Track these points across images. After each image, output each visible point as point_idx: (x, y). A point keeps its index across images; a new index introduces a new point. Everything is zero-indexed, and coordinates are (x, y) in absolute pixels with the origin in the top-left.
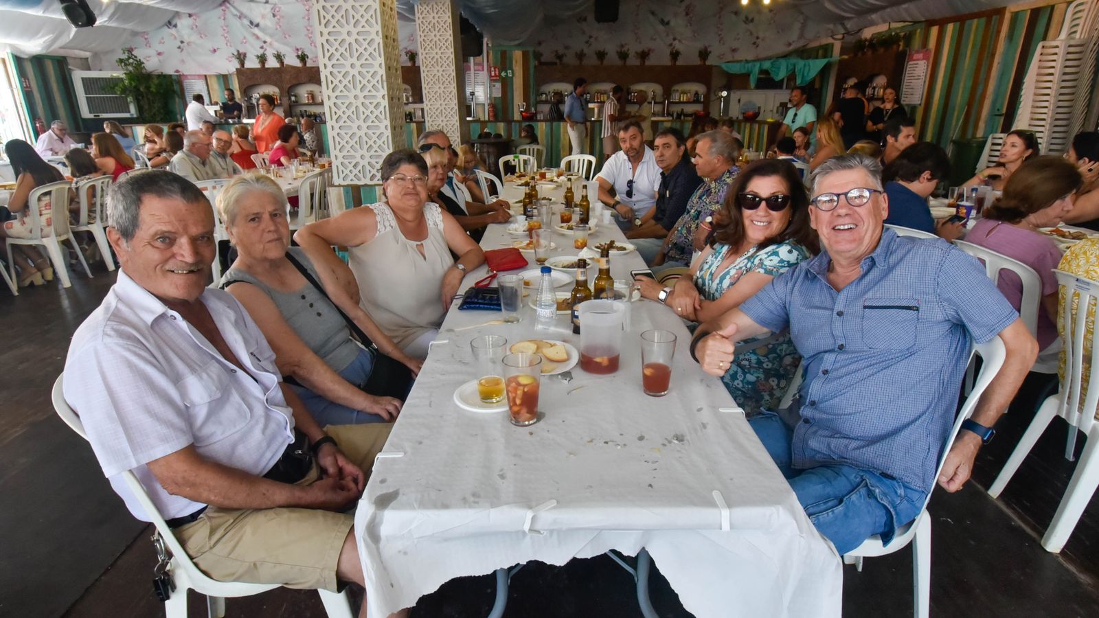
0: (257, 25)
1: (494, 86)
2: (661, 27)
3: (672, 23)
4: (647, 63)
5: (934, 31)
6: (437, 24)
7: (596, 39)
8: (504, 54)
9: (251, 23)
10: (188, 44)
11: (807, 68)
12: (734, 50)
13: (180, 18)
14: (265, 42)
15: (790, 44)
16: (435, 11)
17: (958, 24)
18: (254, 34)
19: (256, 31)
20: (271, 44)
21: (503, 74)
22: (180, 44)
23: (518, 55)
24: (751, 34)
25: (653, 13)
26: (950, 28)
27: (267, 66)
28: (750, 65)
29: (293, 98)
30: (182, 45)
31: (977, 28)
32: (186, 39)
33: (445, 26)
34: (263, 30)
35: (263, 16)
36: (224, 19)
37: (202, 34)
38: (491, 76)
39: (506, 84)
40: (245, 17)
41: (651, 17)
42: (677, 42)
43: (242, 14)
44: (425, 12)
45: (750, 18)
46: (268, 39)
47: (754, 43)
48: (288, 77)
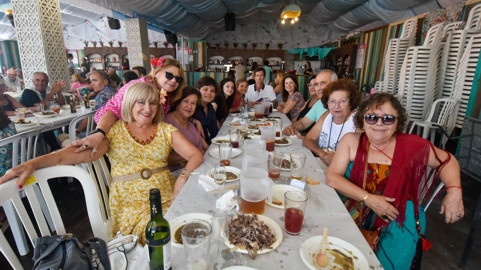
0: (99, 30)
1: (190, 57)
2: (266, 34)
3: (271, 32)
4: (256, 48)
5: (367, 35)
6: (133, 29)
7: (238, 38)
8: (194, 43)
9: (96, 29)
10: (71, 37)
11: (323, 52)
12: (298, 44)
13: (68, 27)
14: (101, 37)
15: (324, 42)
16: (133, 24)
17: (374, 32)
18: (97, 34)
19: (98, 32)
20: (104, 38)
21: (194, 52)
22: (68, 37)
23: (200, 44)
24: (306, 37)
25: (263, 28)
26: (372, 34)
27: (96, 46)
28: (299, 50)
29: (106, 60)
30: (68, 38)
31: (380, 33)
32: (70, 35)
33: (137, 30)
34: (101, 32)
35: (101, 27)
36: (86, 27)
37: (77, 33)
38: (189, 52)
39: (195, 56)
40: (94, 27)
41: (262, 29)
42: (273, 40)
43: (93, 25)
44: (129, 24)
45: (306, 30)
46: (103, 36)
47: (308, 41)
48: (104, 51)
